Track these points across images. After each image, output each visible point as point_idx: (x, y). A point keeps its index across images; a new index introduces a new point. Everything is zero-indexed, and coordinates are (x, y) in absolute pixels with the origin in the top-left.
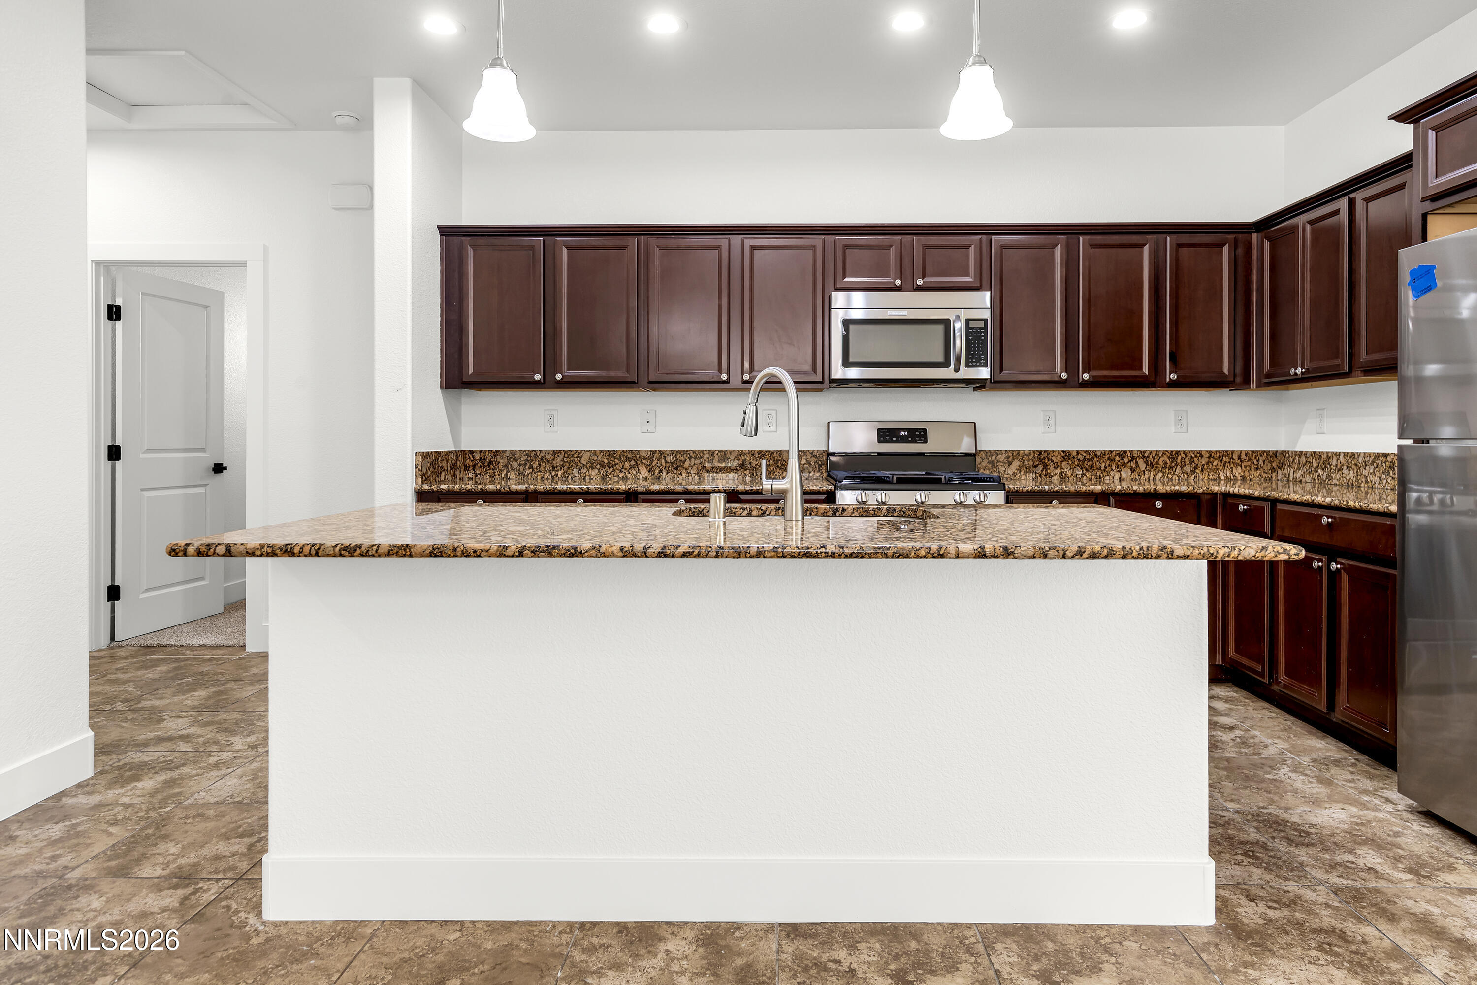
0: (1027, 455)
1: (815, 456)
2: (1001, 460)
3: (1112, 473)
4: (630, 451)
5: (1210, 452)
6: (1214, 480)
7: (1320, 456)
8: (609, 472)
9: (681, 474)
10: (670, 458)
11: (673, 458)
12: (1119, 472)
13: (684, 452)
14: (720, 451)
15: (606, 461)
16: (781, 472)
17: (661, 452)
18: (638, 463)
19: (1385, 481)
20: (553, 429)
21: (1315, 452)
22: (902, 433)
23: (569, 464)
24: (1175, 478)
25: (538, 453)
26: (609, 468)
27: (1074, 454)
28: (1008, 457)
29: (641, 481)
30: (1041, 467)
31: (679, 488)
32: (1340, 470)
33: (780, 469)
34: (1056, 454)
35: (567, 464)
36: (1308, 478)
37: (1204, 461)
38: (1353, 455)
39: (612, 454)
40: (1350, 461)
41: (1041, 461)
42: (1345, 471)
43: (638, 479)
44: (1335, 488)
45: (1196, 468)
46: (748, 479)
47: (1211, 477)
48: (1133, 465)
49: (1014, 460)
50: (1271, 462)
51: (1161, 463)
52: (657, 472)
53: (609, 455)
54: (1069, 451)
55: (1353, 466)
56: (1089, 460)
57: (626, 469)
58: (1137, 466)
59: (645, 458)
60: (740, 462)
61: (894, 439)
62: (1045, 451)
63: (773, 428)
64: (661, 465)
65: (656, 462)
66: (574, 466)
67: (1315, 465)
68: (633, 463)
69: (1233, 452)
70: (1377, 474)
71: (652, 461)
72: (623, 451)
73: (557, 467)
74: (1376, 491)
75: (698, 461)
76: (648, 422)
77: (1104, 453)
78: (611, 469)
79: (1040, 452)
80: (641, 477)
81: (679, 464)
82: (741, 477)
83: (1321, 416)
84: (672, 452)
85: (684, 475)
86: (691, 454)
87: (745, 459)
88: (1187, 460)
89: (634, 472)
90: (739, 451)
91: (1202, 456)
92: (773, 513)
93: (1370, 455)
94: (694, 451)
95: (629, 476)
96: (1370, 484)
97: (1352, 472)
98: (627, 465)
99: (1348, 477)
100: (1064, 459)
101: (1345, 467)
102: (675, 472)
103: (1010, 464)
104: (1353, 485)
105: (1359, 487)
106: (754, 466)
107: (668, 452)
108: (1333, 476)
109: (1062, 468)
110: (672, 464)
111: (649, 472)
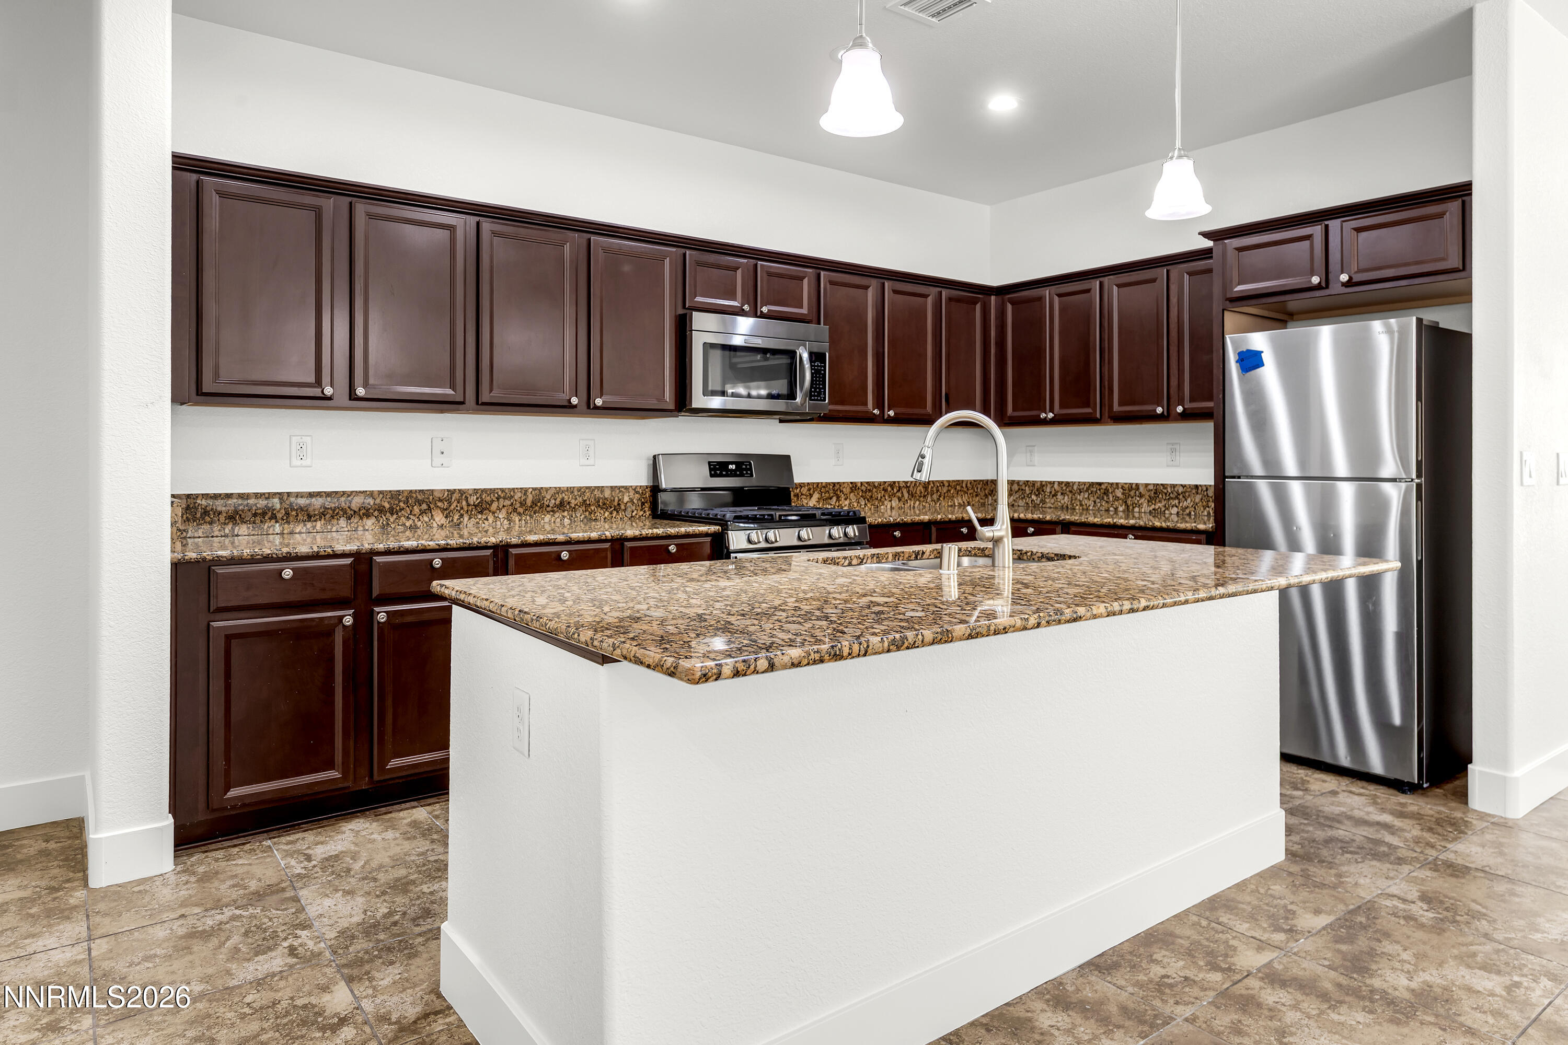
0: (824, 487)
1: (637, 492)
2: (804, 493)
3: (886, 502)
4: (420, 491)
5: (949, 482)
6: (951, 506)
7: (1034, 484)
8: (392, 520)
9: (487, 519)
10: (473, 500)
11: (477, 499)
12: (891, 501)
13: (493, 491)
14: (534, 489)
15: (387, 505)
16: (602, 512)
17: (461, 492)
18: (432, 506)
19: (1099, 504)
20: (304, 462)
21: (1028, 481)
22: (730, 467)
23: (334, 511)
24: (927, 505)
25: (285, 497)
26: (392, 514)
27: (859, 485)
28: (809, 490)
29: (435, 530)
30: (834, 499)
31: (561, 538)
32: (1055, 495)
33: (602, 508)
34: (846, 485)
35: (331, 512)
36: (1021, 503)
37: (945, 490)
38: (1067, 484)
39: (395, 495)
40: (1064, 488)
41: (835, 492)
42: (1059, 497)
43: (432, 527)
44: (1049, 510)
45: (940, 496)
46: (567, 521)
47: (950, 504)
48: (899, 494)
49: (814, 492)
50: (985, 489)
51: (918, 493)
52: (456, 517)
53: (392, 498)
54: (855, 483)
55: (1068, 493)
56: (870, 491)
57: (415, 515)
58: (903, 496)
59: (440, 500)
60: (558, 502)
61: (724, 473)
62: (838, 483)
63: (591, 462)
64: (462, 508)
65: (455, 504)
66: (341, 513)
67: (1028, 492)
68: (424, 506)
69: (963, 481)
70: (1092, 499)
71: (450, 504)
72: (411, 491)
73: (315, 515)
74: (1091, 512)
75: (507, 503)
76: (442, 453)
77: (880, 484)
78: (395, 516)
79: (834, 484)
80: (435, 525)
81: (484, 506)
82: (558, 520)
83: (1031, 452)
84: (476, 491)
85: (491, 519)
86: (500, 493)
87: (563, 498)
88: (935, 489)
89: (426, 519)
90: (555, 488)
91: (944, 486)
92: (869, 561)
93: (1084, 483)
94: (503, 490)
95: (419, 524)
96: (1085, 507)
97: (1066, 497)
98: (416, 510)
99: (1062, 502)
100: (852, 491)
101: (1059, 494)
102: (480, 516)
103: (811, 496)
104: (1067, 507)
105: (1074, 509)
106: (573, 506)
107: (470, 492)
108: (1047, 500)
109: (850, 499)
110: (476, 506)
111: (446, 517)
